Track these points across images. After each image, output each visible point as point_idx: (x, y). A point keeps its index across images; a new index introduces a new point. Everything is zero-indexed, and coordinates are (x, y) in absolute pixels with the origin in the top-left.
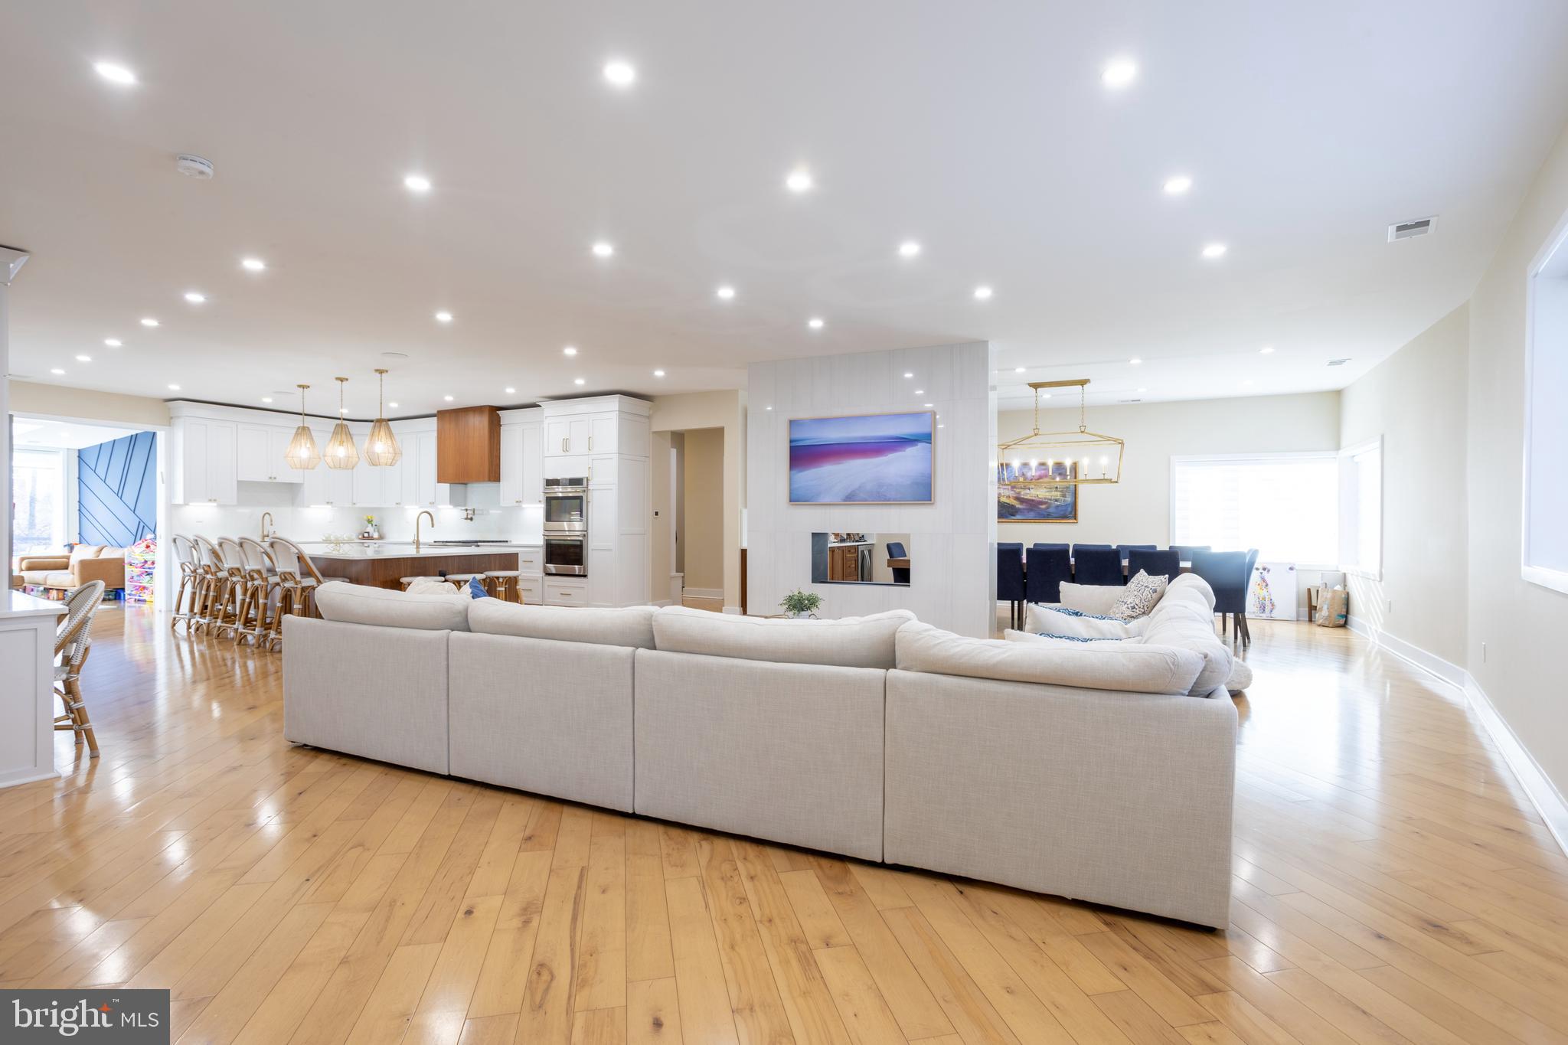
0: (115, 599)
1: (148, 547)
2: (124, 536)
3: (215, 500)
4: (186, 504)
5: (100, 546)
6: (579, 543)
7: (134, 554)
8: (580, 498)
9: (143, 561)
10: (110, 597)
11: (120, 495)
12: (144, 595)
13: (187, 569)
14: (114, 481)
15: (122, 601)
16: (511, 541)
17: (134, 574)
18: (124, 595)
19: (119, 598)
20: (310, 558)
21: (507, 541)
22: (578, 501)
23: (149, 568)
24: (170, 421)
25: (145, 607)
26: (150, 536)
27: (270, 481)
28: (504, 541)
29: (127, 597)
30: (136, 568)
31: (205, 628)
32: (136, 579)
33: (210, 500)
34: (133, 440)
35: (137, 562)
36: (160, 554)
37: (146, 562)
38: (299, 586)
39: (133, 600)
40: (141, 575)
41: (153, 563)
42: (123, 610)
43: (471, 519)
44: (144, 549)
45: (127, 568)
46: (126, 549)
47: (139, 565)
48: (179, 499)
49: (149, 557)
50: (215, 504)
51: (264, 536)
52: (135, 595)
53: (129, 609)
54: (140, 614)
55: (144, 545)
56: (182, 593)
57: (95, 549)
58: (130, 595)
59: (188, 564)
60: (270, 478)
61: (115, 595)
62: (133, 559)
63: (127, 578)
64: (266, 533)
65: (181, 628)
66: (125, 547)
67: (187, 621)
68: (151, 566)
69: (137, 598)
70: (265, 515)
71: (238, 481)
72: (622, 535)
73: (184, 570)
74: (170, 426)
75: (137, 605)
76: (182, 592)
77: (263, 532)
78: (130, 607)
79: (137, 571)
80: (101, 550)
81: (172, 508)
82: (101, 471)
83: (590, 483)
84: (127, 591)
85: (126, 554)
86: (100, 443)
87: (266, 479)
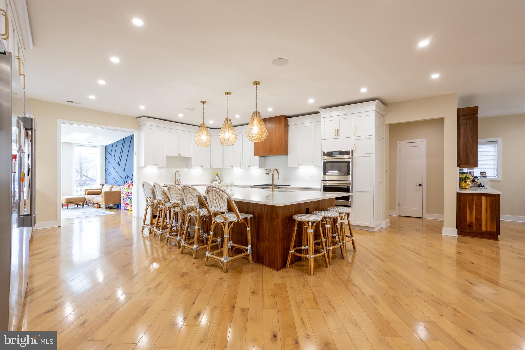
0: (117, 208)
1: (129, 186)
2: (121, 181)
3: (157, 165)
4: (145, 167)
5: (112, 185)
6: (347, 187)
7: (124, 189)
8: (348, 162)
9: (127, 192)
10: (116, 207)
11: (119, 164)
12: (128, 207)
13: (149, 201)
14: (117, 158)
15: (120, 209)
16: (291, 185)
17: (124, 198)
18: (121, 207)
19: (119, 208)
20: (234, 201)
21: (289, 185)
22: (347, 163)
23: (130, 196)
24: (139, 127)
25: (129, 212)
26: (130, 181)
27: (179, 156)
28: (287, 185)
29: (122, 208)
30: (125, 195)
31: (160, 237)
32: (125, 200)
33: (155, 165)
34: (124, 140)
35: (125, 192)
36: (134, 189)
37: (128, 193)
38: (227, 222)
39: (124, 209)
40: (127, 198)
41: (131, 193)
42: (120, 213)
43: (268, 174)
44: (128, 187)
45: (122, 195)
46: (121, 187)
47: (126, 194)
48: (142, 165)
49: (130, 191)
50: (157, 167)
51: (176, 182)
52: (124, 207)
53: (122, 213)
54: (126, 215)
55: (128, 185)
56: (146, 214)
57: (110, 186)
58: (122, 207)
59: (149, 198)
60: (179, 154)
61: (117, 206)
62: (124, 191)
63: (122, 199)
64: (176, 180)
65: (146, 232)
66: (121, 186)
67: (149, 229)
68: (131, 195)
69: (125, 208)
70: (176, 172)
71: (167, 157)
72: (376, 183)
73: (147, 201)
74: (139, 130)
75: (125, 211)
76: (147, 212)
77: (175, 180)
78: (122, 212)
79: (126, 196)
80: (113, 187)
81: (140, 168)
82: (113, 154)
83: (354, 153)
84: (122, 205)
85: (121, 189)
86: (112, 143)
87: (177, 155)
